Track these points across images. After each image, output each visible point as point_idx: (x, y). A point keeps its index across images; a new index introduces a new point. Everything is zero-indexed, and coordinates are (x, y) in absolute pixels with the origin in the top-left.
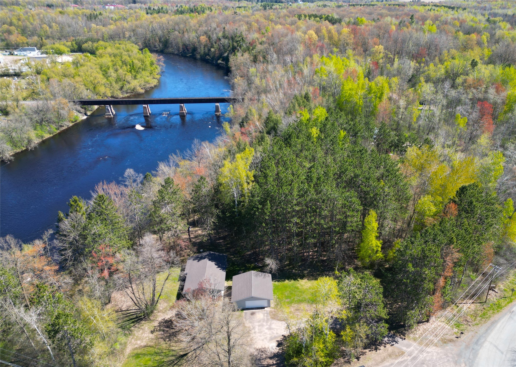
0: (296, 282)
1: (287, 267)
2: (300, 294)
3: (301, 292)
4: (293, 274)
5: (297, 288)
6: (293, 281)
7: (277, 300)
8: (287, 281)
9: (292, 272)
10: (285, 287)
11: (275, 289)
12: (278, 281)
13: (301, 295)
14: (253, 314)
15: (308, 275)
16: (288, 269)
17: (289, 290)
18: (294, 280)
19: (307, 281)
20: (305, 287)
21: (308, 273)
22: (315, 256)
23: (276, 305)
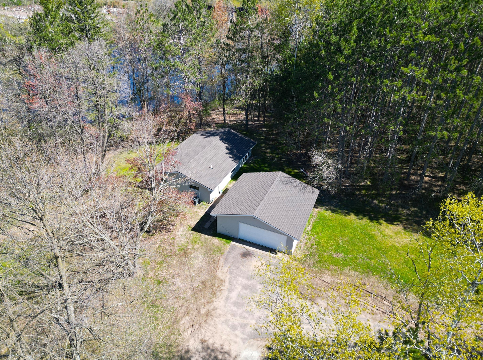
0: (374, 224)
1: (363, 192)
2: (374, 252)
3: (378, 249)
4: (371, 207)
5: (372, 238)
6: (365, 221)
7: (315, 246)
8: (352, 216)
9: (372, 202)
10: (344, 227)
11: (318, 223)
12: (333, 211)
13: (376, 256)
14: (245, 255)
15: (407, 220)
16: (364, 195)
17: (351, 235)
18: (371, 219)
19: (403, 231)
20: (391, 242)
21: (408, 215)
22: (435, 186)
23: (306, 256)
